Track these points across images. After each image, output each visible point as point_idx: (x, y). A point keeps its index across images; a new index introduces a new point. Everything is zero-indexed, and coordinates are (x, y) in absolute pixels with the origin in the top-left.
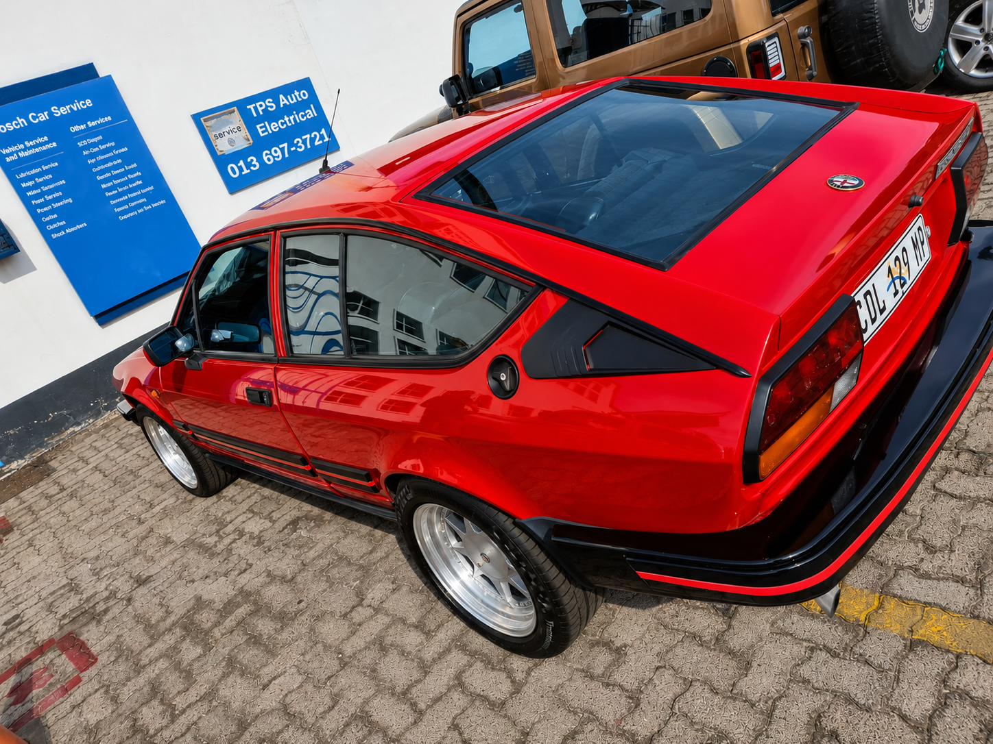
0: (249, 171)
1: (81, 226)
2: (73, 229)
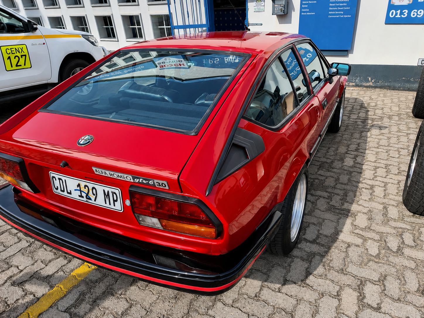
0: (400, 16)
1: (313, 14)
2: (309, 14)
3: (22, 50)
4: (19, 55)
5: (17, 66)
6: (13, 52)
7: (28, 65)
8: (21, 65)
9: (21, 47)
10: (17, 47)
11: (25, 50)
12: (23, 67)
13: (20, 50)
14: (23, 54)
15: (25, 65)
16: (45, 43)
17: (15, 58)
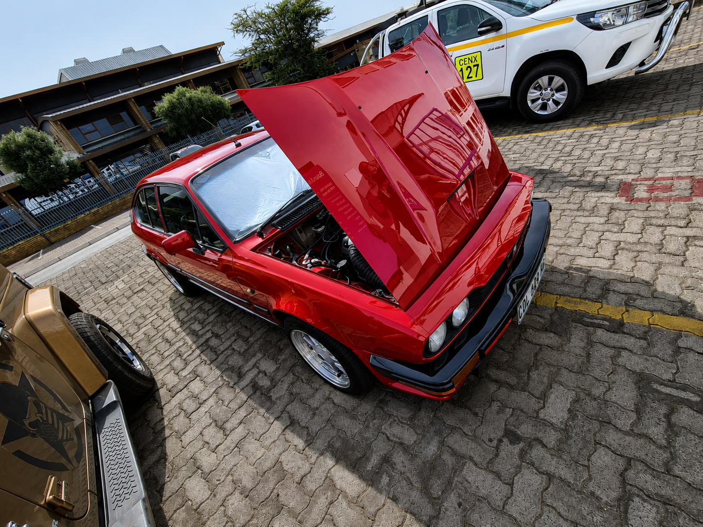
3: (475, 59)
4: (471, 65)
5: (468, 78)
6: (466, 63)
7: (479, 76)
8: (471, 77)
9: (475, 55)
10: (470, 56)
11: (478, 59)
12: (474, 78)
13: (473, 59)
14: (476, 63)
15: (476, 77)
16: (505, 46)
17: (467, 70)
